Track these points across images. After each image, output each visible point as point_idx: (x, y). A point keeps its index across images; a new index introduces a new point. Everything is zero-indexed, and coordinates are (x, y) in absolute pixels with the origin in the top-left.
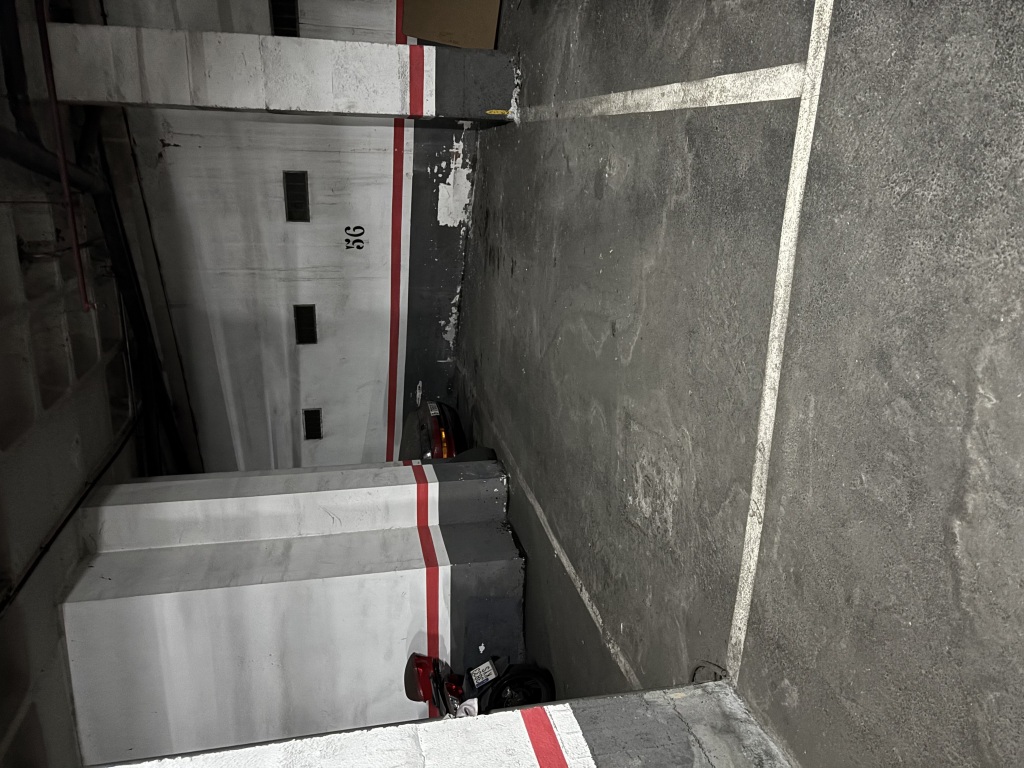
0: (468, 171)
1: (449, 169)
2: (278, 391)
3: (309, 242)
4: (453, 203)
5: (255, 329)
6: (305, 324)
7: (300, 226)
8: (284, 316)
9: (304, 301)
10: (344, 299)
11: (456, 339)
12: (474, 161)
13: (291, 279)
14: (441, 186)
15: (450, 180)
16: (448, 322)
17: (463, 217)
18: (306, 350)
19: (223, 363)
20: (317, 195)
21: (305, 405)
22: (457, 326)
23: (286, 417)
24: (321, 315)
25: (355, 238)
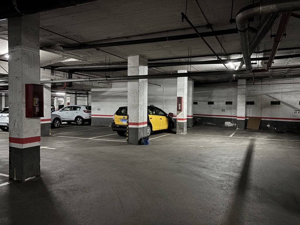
0: (232, 126)
1: (233, 123)
2: (201, 99)
3: (223, 104)
4: (228, 124)
5: (210, 96)
6: (211, 103)
7: (225, 103)
8: (212, 100)
9: (214, 103)
10: (214, 108)
11: (207, 124)
12: (234, 127)
13: (218, 102)
14: (230, 122)
15: (231, 123)
16: (210, 123)
17: (226, 125)
18: (207, 103)
19: (205, 92)
20: (229, 106)
21: (198, 102)
22: (210, 124)
23: (196, 100)
24: (212, 105)
25: (223, 110)
